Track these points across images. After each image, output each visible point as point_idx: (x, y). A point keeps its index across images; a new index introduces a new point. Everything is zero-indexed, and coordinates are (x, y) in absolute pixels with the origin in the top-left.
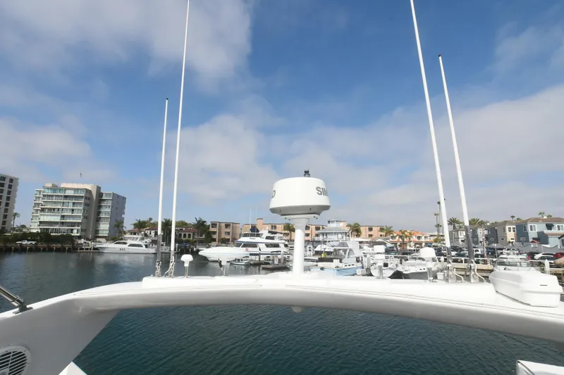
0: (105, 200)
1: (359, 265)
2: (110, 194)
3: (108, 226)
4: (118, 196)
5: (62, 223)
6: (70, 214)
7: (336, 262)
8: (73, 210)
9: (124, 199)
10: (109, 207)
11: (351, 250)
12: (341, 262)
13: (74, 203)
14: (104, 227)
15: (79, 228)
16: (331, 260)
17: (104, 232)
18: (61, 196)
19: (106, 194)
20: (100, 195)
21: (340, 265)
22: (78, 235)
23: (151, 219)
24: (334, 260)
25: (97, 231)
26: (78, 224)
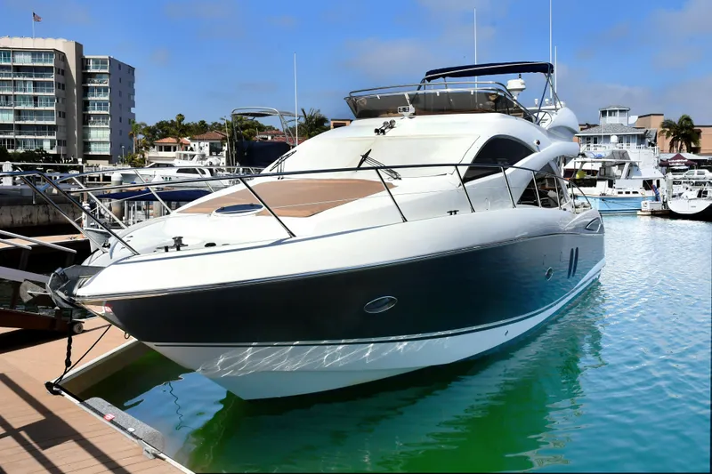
0: (93, 75)
1: (650, 193)
2: (104, 62)
3: (108, 132)
4: (120, 65)
5: (20, 127)
6: (31, 107)
7: (602, 186)
8: (36, 98)
9: (131, 70)
10: (105, 89)
11: (633, 165)
12: (611, 185)
13: (35, 83)
14: (100, 135)
15: (54, 137)
16: (592, 183)
17: (102, 146)
18: (8, 68)
19: (96, 61)
20: (82, 63)
21: (609, 192)
22: (54, 152)
23: (181, 117)
24: (598, 183)
25: (86, 145)
26: (51, 129)
